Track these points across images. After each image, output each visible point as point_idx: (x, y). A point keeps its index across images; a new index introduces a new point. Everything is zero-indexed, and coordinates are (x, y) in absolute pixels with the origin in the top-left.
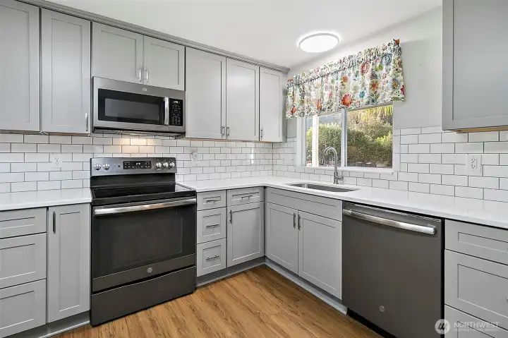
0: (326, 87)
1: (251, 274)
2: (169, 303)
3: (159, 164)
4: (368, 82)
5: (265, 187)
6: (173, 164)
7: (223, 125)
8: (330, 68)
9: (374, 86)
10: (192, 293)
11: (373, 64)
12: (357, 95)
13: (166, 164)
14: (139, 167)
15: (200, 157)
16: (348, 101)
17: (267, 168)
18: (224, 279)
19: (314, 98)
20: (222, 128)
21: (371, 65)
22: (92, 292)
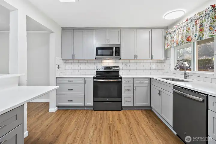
0: (180, 33)
1: (144, 111)
2: (113, 111)
3: (114, 68)
4: (198, 29)
5: (151, 78)
6: (118, 68)
7: (135, 54)
8: (182, 24)
9: (201, 30)
10: (120, 110)
11: (201, 20)
12: (194, 36)
13: (116, 68)
14: (108, 69)
15: (128, 66)
16: (190, 39)
17: (159, 71)
18: (133, 110)
19: (176, 39)
20: (135, 55)
21: (200, 20)
22: (94, 101)
